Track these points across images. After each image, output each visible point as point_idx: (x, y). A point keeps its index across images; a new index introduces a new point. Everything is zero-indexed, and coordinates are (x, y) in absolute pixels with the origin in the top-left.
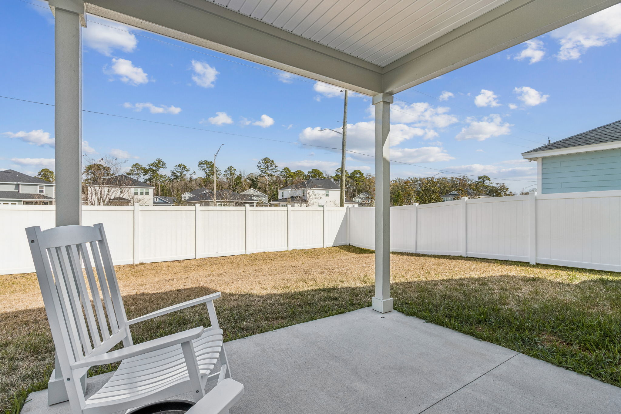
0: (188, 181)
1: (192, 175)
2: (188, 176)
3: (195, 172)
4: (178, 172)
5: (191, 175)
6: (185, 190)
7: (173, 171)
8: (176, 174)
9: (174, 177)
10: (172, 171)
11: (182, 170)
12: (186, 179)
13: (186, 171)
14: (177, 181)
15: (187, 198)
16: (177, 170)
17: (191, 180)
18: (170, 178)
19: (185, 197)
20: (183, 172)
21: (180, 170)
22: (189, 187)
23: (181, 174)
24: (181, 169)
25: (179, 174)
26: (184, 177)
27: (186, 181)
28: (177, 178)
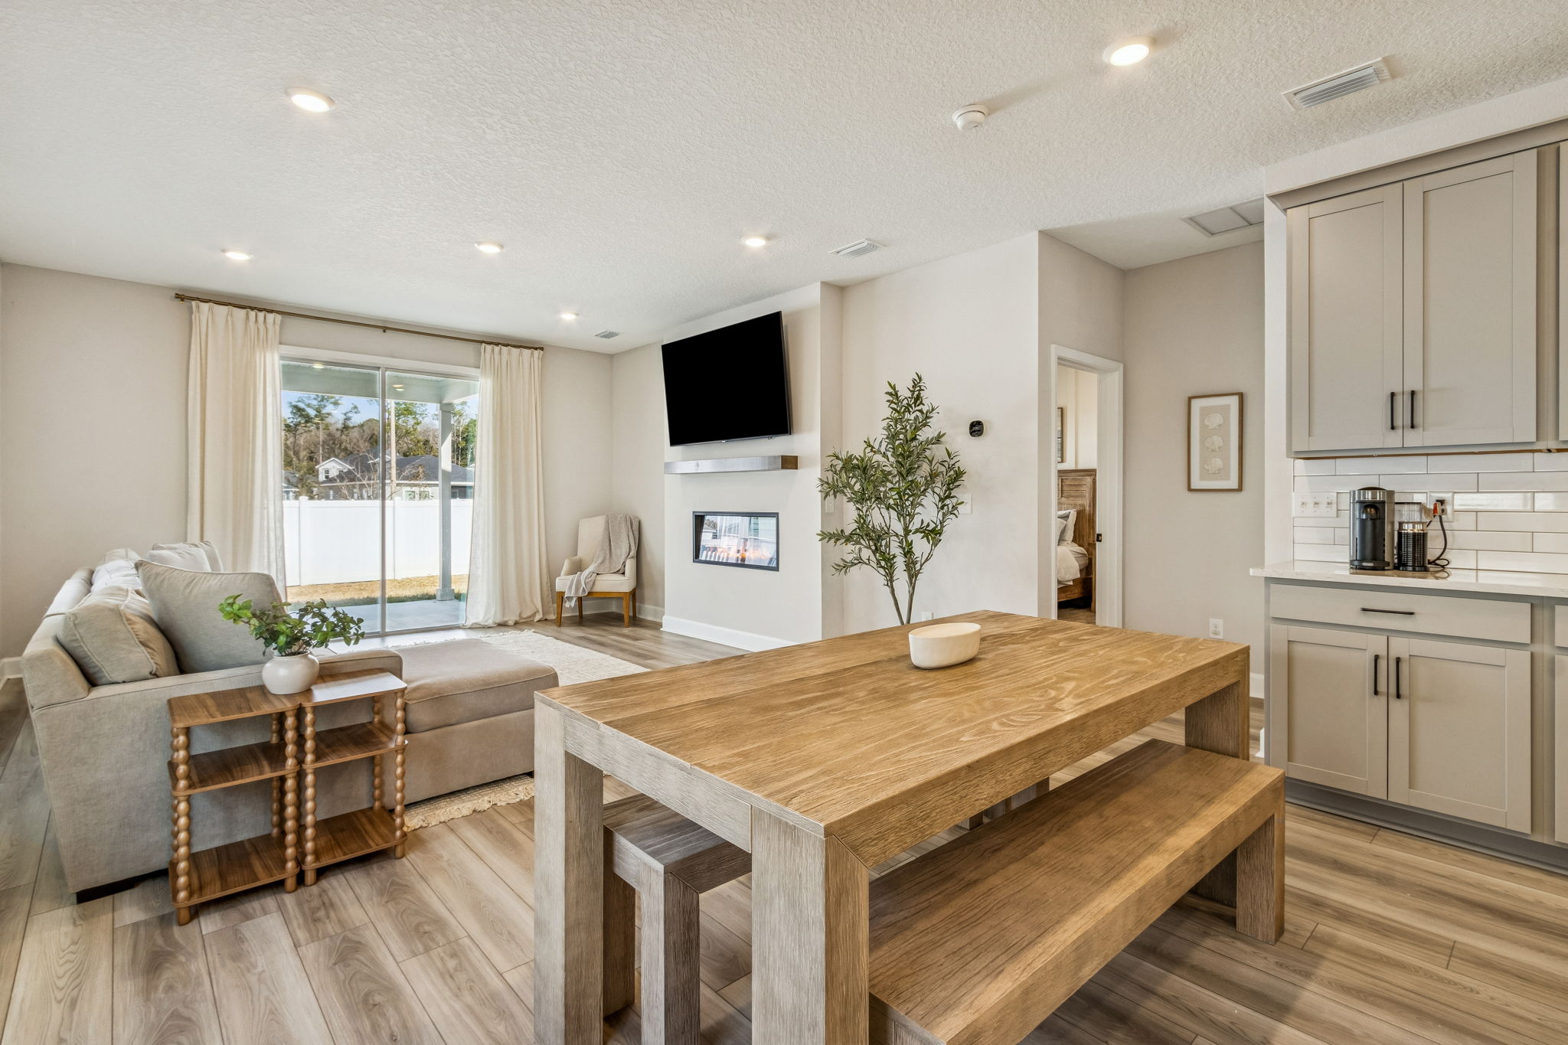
0: (337, 430)
1: (350, 415)
2: (340, 418)
3: (356, 407)
4: (309, 405)
5: (345, 414)
6: (330, 453)
7: (297, 404)
8: (303, 410)
9: (299, 419)
10: (294, 403)
11: (322, 400)
12: (331, 424)
13: (331, 403)
14: (307, 429)
15: (333, 474)
16: (307, 402)
17: (346, 427)
18: (288, 421)
19: (327, 472)
20: (325, 406)
21: (315, 403)
22: (340, 445)
23: (318, 411)
24: (319, 399)
25: (312, 413)
26: (329, 420)
27: (332, 429)
28: (307, 422)
